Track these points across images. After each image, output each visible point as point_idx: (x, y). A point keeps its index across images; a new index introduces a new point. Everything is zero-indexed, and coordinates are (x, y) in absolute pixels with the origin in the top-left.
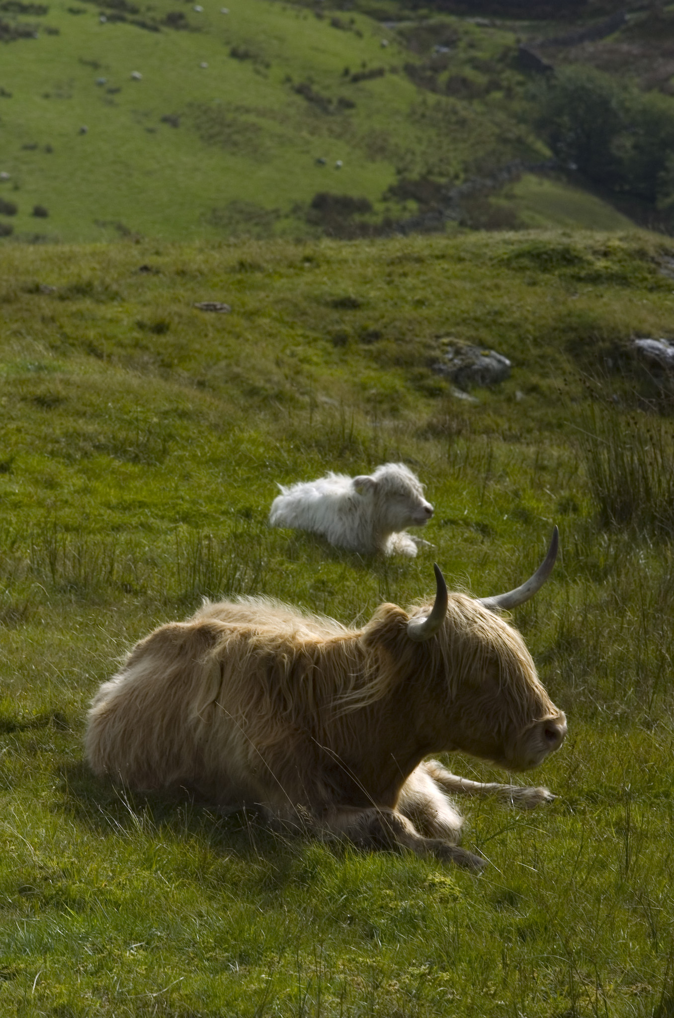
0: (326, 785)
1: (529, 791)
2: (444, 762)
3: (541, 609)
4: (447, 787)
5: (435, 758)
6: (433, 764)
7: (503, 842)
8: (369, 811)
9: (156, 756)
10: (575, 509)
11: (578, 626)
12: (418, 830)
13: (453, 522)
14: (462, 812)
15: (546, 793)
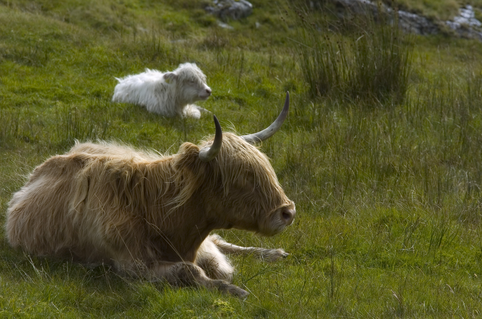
0: (152, 249)
1: (273, 251)
2: (222, 235)
3: (276, 147)
4: (224, 250)
5: (216, 233)
6: (215, 236)
7: (258, 281)
8: (178, 264)
9: (49, 234)
10: (294, 89)
11: (298, 156)
12: (207, 275)
13: (222, 98)
14: (233, 264)
15: (282, 252)
